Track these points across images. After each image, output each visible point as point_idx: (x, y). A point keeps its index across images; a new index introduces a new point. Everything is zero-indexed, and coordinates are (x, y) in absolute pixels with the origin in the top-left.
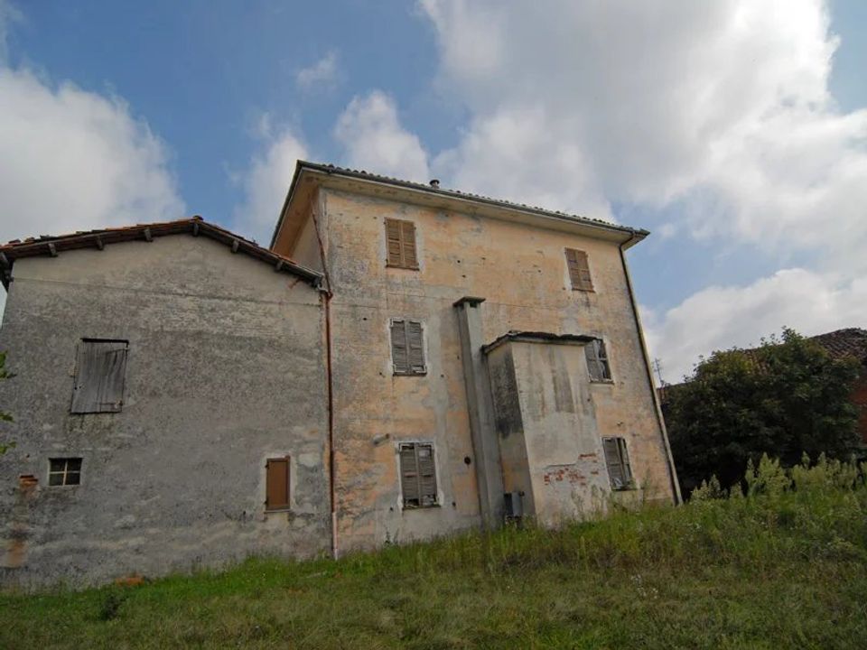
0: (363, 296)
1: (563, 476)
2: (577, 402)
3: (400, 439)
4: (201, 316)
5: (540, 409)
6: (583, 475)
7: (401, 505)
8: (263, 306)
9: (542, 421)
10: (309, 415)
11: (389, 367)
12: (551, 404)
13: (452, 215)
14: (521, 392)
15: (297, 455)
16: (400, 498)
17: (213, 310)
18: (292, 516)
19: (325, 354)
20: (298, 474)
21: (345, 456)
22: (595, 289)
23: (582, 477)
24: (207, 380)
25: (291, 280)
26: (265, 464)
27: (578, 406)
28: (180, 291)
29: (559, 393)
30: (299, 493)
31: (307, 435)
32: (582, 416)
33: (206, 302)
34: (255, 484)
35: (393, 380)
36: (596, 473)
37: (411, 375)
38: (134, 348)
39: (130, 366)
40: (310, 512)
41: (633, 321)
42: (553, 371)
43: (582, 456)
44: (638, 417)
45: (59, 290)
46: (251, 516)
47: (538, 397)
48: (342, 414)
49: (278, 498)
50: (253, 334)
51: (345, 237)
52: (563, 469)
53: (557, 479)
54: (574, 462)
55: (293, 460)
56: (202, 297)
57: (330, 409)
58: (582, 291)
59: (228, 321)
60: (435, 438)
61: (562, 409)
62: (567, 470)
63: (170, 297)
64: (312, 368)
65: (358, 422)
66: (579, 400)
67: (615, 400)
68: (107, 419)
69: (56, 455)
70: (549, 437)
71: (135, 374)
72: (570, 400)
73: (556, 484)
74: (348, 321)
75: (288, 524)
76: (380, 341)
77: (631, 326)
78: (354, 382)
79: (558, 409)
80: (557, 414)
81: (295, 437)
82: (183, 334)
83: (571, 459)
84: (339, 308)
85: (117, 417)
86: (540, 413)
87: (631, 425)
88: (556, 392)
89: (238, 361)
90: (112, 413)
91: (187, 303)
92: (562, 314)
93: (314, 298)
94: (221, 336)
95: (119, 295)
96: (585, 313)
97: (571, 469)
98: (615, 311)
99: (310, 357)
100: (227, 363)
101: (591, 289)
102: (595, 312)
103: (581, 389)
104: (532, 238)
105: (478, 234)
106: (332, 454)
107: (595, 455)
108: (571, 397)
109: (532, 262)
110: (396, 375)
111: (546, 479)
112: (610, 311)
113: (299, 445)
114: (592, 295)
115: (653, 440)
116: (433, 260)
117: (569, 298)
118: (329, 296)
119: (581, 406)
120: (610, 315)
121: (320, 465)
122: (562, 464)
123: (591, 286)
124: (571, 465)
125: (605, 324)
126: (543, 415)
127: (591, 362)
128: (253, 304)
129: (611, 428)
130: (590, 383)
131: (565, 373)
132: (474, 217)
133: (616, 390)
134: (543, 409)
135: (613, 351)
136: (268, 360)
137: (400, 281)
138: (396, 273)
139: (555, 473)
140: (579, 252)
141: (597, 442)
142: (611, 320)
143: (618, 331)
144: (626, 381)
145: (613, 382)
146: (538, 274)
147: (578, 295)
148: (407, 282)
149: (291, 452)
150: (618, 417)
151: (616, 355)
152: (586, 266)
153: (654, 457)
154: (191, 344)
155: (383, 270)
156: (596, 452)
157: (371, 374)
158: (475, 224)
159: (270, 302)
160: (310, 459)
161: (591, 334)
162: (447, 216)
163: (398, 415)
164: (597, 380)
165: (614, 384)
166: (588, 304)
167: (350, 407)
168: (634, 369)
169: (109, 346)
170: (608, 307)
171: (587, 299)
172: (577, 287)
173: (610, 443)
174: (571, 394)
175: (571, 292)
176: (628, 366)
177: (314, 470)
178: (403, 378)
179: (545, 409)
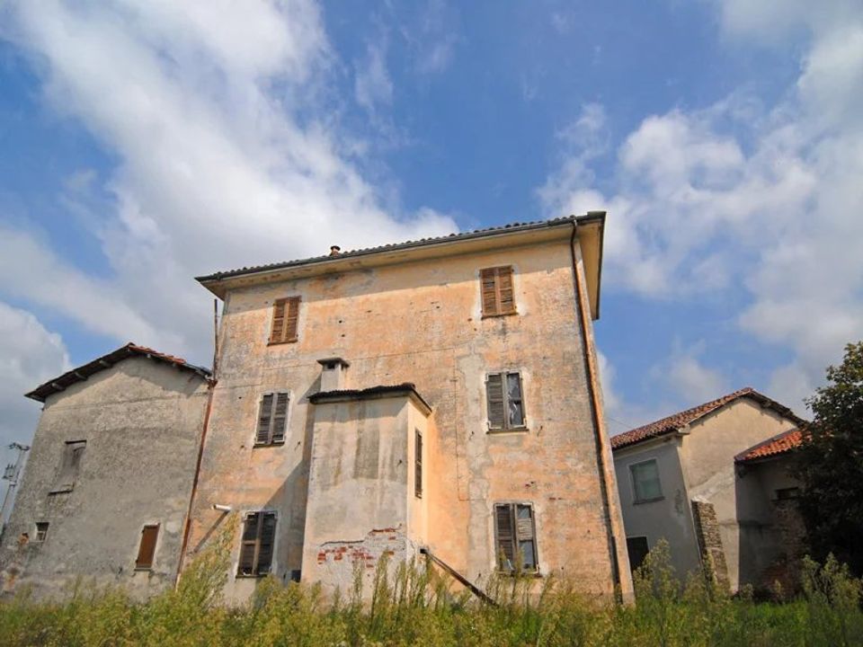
0: (242, 377)
1: (344, 554)
2: (384, 466)
3: (248, 508)
4: (128, 416)
5: (332, 476)
6: (371, 554)
7: (235, 572)
8: (166, 401)
9: (331, 492)
10: (180, 487)
11: (252, 439)
12: (348, 469)
13: (343, 276)
14: (314, 458)
15: (165, 522)
16: (236, 566)
17: (136, 410)
18: (152, 574)
19: (201, 435)
20: (163, 539)
21: (200, 524)
22: (518, 311)
23: (369, 558)
24: (122, 464)
25: (191, 375)
26: (142, 529)
27: (383, 469)
28: (120, 400)
29: (362, 455)
30: (161, 554)
31: (175, 506)
33: (133, 405)
34: (134, 545)
35: (253, 451)
37: (269, 446)
38: (88, 445)
39: (84, 457)
40: (165, 572)
42: (359, 432)
43: (374, 531)
44: (566, 474)
45: (61, 412)
46: (126, 571)
47: (332, 463)
48: (205, 486)
49: (145, 559)
50: (156, 424)
51: (239, 327)
52: (346, 546)
53: (336, 559)
54: (363, 539)
55: (162, 527)
56: (131, 402)
57: (196, 481)
58: (497, 317)
59: (142, 418)
60: (281, 507)
61: (362, 475)
62: (351, 547)
63: (113, 405)
64: (190, 447)
65: (216, 493)
66: (388, 461)
67: (526, 451)
68: (65, 496)
69: (39, 521)
70: (337, 508)
71: (88, 463)
72: (374, 464)
73: (334, 564)
74: (226, 402)
75: (147, 580)
76: (249, 416)
77: (573, 346)
78: (220, 457)
79: (356, 475)
80: (354, 481)
81: (168, 507)
82: (115, 431)
83: (358, 533)
84: (221, 392)
85: (71, 494)
86: (332, 481)
87: (548, 485)
88: (358, 454)
89: (142, 448)
90: (68, 492)
91: (122, 408)
92: (460, 351)
93: (203, 388)
94: (136, 429)
95: (88, 410)
96: (497, 344)
97: (356, 546)
98: (549, 331)
99: (191, 438)
100: (136, 450)
101: (512, 312)
102: (513, 339)
103: (393, 450)
104: (436, 272)
105: (368, 286)
106: (189, 522)
107: (394, 530)
108: (377, 459)
109: (431, 300)
110: (256, 446)
111: (322, 556)
112: (539, 333)
113: (169, 514)
114: (512, 318)
115: (588, 505)
116: (314, 327)
117: (475, 330)
118: (213, 384)
119: (387, 470)
120: (539, 338)
121: (181, 532)
122: (344, 540)
123: (513, 307)
124: (357, 542)
125: (528, 351)
126: (335, 484)
127: (495, 405)
128: (161, 401)
129: (514, 489)
130: (488, 433)
131: (376, 433)
132: (366, 270)
133: (529, 438)
134: (336, 476)
135: (535, 386)
136: (162, 445)
137: (277, 356)
138: (277, 349)
139: (333, 551)
140: (501, 269)
141: (400, 514)
142: (539, 345)
143: (549, 358)
144: (552, 424)
145: (528, 427)
146: (436, 311)
147: (490, 323)
148: (284, 356)
149: (162, 519)
150: (528, 475)
151: (538, 390)
152: (510, 283)
153: (586, 531)
154: (118, 438)
155: (264, 349)
156: (397, 526)
157: (236, 448)
158: (366, 278)
159: (173, 397)
160: (174, 526)
161: (502, 368)
162: (337, 278)
163: (250, 486)
164: (500, 428)
165: (528, 430)
166: (504, 332)
167: (213, 479)
168: (569, 406)
169: (76, 445)
170: (537, 328)
171: (504, 325)
172: (490, 314)
173: (501, 512)
174: (378, 456)
175: (480, 322)
176: (559, 402)
177: (174, 536)
178: (262, 450)
179: (339, 476)
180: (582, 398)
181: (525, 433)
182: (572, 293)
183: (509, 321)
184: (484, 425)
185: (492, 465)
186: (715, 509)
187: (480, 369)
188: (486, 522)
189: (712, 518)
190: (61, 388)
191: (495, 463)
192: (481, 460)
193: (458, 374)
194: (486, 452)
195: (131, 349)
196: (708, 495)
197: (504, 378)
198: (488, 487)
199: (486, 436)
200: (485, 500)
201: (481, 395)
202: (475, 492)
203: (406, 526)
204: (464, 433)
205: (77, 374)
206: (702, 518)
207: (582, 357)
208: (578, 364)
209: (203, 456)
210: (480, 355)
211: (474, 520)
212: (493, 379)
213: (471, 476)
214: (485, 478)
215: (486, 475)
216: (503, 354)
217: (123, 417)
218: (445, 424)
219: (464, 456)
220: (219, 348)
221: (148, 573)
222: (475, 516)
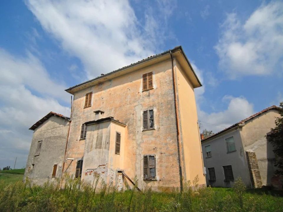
0: (77, 119)
1: (92, 173)
2: (103, 144)
3: (78, 159)
4: (51, 133)
6: (99, 173)
8: (60, 128)
9: (90, 153)
10: (62, 153)
11: (79, 138)
12: (94, 146)
13: (103, 83)
19: (67, 137)
20: (58, 168)
21: (67, 164)
22: (154, 87)
24: (50, 147)
26: (54, 165)
28: (50, 129)
30: (58, 173)
31: (61, 159)
32: (104, 150)
33: (53, 130)
34: (52, 170)
35: (79, 142)
36: (104, 173)
37: (83, 140)
38: (43, 142)
39: (42, 145)
40: (58, 178)
41: (173, 95)
42: (98, 134)
43: (100, 165)
44: (166, 144)
45: (38, 133)
46: (50, 177)
47: (90, 144)
48: (68, 152)
49: (54, 174)
50: (57, 135)
51: (77, 104)
52: (92, 170)
53: (90, 174)
54: (96, 168)
55: (58, 165)
57: (66, 151)
58: (147, 90)
59: (54, 133)
61: (97, 148)
62: (94, 171)
63: (48, 130)
64: (65, 141)
65: (70, 155)
66: (105, 143)
68: (38, 157)
69: (33, 164)
70: (91, 159)
71: (43, 147)
72: (101, 144)
73: (89, 176)
74: (73, 126)
75: (54, 180)
76: (79, 131)
77: (171, 98)
78: (72, 144)
79: (96, 148)
80: (95, 150)
81: (59, 159)
82: (48, 138)
83: (95, 166)
84: (72, 124)
87: (160, 149)
88: (97, 141)
89: (54, 142)
90: (38, 155)
91: (50, 131)
92: (135, 104)
93: (68, 123)
94: (53, 137)
95: (43, 132)
96: (147, 100)
97: (95, 171)
98: (164, 93)
99: (65, 138)
100: (53, 142)
101: (151, 88)
102: (152, 98)
103: (106, 139)
104: (129, 78)
105: (110, 86)
106: (64, 163)
107: (105, 165)
108: (102, 143)
109: (127, 87)
110: (80, 140)
111: (86, 174)
112: (160, 95)
113: (60, 161)
114: (152, 90)
115: (173, 155)
116: (96, 101)
117: (140, 96)
118: (70, 122)
119: (104, 146)
120: (160, 96)
121: (62, 166)
122: (92, 169)
123: (152, 86)
124: (95, 169)
125: (156, 102)
126: (91, 151)
127: (145, 122)
128: (58, 128)
129: (149, 150)
130: (142, 131)
131: (102, 134)
132: (110, 80)
133: (155, 132)
134: (91, 149)
135: (158, 114)
136: (59, 141)
137: (86, 111)
138: (86, 109)
139: (89, 172)
140: (149, 73)
141: (107, 160)
142: (160, 99)
143: (163, 103)
144: (163, 127)
145: (155, 128)
146: (129, 91)
147: (145, 93)
148: (88, 111)
149: (58, 163)
150: (154, 145)
151: (159, 115)
152: (151, 78)
153: (172, 164)
154: (49, 140)
155: (83, 110)
156: (105, 164)
157: (75, 141)
158: (109, 83)
159: (61, 126)
160: (60, 165)
161: (148, 109)
162: (102, 85)
163: (78, 152)
164: (146, 129)
165: (155, 130)
166: (149, 96)
167: (70, 150)
168: (169, 120)
169: (40, 142)
170: (160, 93)
171: (149, 93)
172: (145, 90)
173: (145, 158)
174: (102, 141)
175: (142, 93)
176: (165, 119)
177: (61, 167)
178: (81, 141)
179: (92, 149)
180: (173, 116)
181: (154, 131)
182: (172, 78)
183: (151, 91)
184: (142, 128)
185: (143, 142)
186: (256, 154)
187: (141, 109)
188: (141, 162)
189: (254, 158)
190: (37, 126)
191: (144, 142)
192: (140, 141)
193: (134, 112)
194: (142, 138)
195: (51, 113)
196: (254, 149)
197: (148, 112)
198: (142, 150)
199: (142, 132)
200: (140, 154)
201: (141, 118)
202: (138, 151)
203: (108, 164)
204: (135, 132)
205: (40, 122)
206: (250, 158)
207: (174, 102)
208: (172, 104)
209: (68, 144)
210: (141, 104)
211: (137, 161)
212: (145, 113)
213: (137, 147)
214: (141, 147)
215: (141, 146)
216: (148, 104)
217: (50, 133)
218: (130, 129)
219: (135, 140)
220: (72, 111)
221: (54, 178)
222: (137, 160)
